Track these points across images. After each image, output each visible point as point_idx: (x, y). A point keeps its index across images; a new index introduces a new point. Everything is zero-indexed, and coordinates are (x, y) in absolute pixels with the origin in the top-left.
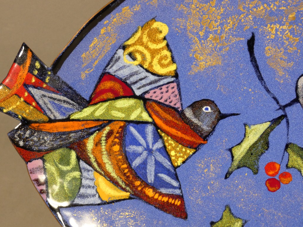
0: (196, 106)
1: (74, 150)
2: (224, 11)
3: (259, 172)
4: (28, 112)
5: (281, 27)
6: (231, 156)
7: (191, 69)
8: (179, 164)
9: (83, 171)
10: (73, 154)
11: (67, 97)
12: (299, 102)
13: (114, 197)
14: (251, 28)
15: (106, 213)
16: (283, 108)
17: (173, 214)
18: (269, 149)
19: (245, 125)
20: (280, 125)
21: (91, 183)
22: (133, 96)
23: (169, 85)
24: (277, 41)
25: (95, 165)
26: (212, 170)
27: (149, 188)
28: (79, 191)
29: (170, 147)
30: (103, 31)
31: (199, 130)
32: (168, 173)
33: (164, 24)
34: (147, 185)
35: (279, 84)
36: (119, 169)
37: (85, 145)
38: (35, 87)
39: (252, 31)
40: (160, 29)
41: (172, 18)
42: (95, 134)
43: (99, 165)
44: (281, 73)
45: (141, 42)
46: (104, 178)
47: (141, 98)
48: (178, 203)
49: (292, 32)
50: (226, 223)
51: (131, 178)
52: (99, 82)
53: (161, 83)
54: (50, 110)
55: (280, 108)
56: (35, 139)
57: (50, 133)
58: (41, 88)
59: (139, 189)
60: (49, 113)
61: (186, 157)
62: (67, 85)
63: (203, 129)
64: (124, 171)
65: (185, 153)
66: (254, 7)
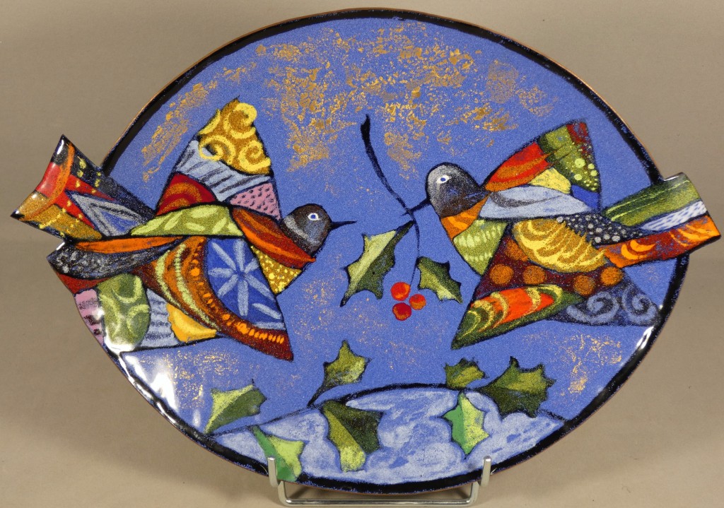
0: (299, 213)
1: (139, 275)
2: (329, 87)
3: (384, 295)
4: (73, 227)
5: (403, 107)
6: (347, 277)
7: (289, 164)
8: (280, 290)
9: (151, 303)
10: (138, 282)
11: (126, 206)
12: (431, 204)
13: (195, 336)
14: (365, 108)
15: (186, 358)
16: (411, 212)
17: (275, 355)
18: (396, 266)
19: (364, 236)
20: (408, 234)
21: (163, 319)
22: (215, 202)
23: (262, 186)
24: (399, 126)
25: (168, 294)
26: (323, 296)
27: (242, 323)
28: (148, 330)
29: (267, 269)
30: (168, 117)
31: (305, 245)
32: (266, 302)
33: (250, 106)
34: (239, 319)
35: (405, 180)
36: (201, 300)
37: (153, 269)
38: (81, 193)
39: (366, 112)
40: (246, 112)
41: (260, 97)
42: (166, 254)
43: (173, 295)
44: (406, 167)
45: (221, 130)
46: (180, 311)
47: (225, 204)
48: (281, 340)
49: (417, 112)
50: (344, 363)
51: (217, 311)
52: (168, 185)
53: (252, 183)
54: (103, 224)
55: (407, 213)
56: (85, 263)
57: (105, 255)
58: (90, 195)
59: (229, 324)
60: (101, 228)
61: (289, 280)
62: (124, 190)
63: (309, 244)
64: (207, 302)
65: (288, 275)
66: (367, 81)
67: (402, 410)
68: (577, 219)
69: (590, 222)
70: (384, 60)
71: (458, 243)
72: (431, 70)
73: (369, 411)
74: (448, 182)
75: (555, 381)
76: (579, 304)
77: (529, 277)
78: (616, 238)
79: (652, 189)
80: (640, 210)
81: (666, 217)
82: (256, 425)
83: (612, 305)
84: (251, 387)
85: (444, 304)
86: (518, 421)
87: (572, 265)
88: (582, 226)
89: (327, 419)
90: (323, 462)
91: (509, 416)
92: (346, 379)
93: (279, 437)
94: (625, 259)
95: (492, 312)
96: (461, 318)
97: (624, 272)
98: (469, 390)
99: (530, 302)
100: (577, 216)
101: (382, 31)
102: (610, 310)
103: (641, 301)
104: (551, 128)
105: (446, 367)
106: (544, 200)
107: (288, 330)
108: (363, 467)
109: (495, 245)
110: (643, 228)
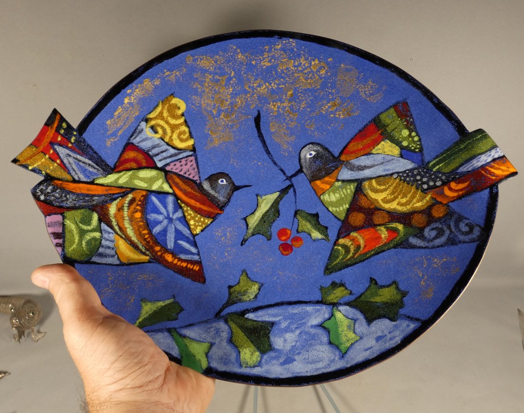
0: (213, 179)
1: (97, 212)
2: (233, 90)
3: (272, 238)
4: (53, 168)
5: (282, 104)
6: (245, 225)
7: (206, 144)
8: (198, 232)
9: (103, 232)
10: (95, 217)
11: (93, 161)
12: (303, 172)
13: (133, 259)
14: (257, 106)
15: (124, 274)
16: (289, 178)
17: (192, 279)
18: (280, 217)
19: (257, 195)
20: (288, 194)
21: (111, 245)
22: (155, 167)
23: (188, 158)
24: (279, 117)
25: (117, 228)
26: (228, 238)
27: (169, 254)
28: (98, 250)
29: (189, 217)
30: (126, 101)
31: (216, 201)
32: (187, 240)
33: (182, 101)
34: (167, 251)
35: (285, 156)
36: (140, 234)
37: (107, 209)
38: (60, 145)
39: (258, 109)
40: (179, 105)
41: (188, 95)
42: (118, 200)
43: (120, 229)
45: (162, 116)
46: (124, 241)
47: (162, 169)
48: (196, 268)
49: (291, 108)
50: (243, 287)
51: (151, 244)
52: (123, 152)
53: (181, 156)
54: (75, 171)
55: (287, 179)
56: (57, 195)
57: (73, 193)
58: (67, 147)
59: (159, 254)
60: (73, 174)
61: (204, 226)
62: (92, 149)
63: (219, 200)
64: (144, 236)
65: (203, 222)
66: (258, 86)
67: (289, 321)
68: (407, 174)
69: (417, 175)
70: (269, 70)
71: (324, 199)
72: (300, 76)
73: (262, 322)
74: (314, 156)
75: (408, 292)
76: (417, 234)
77: (377, 219)
78: (439, 183)
79: (461, 141)
80: (454, 159)
81: (476, 159)
82: (174, 328)
83: (444, 231)
84: (172, 300)
85: (317, 243)
86: (383, 325)
87: (408, 207)
88: (412, 179)
89: (230, 327)
90: (226, 359)
91: (374, 322)
92: (245, 298)
93: (191, 339)
94: (448, 197)
95: (352, 247)
96: (330, 252)
97: (449, 206)
98: (341, 304)
99: (380, 237)
100: (407, 172)
101: (267, 47)
102: (442, 235)
103: (467, 225)
104: (382, 110)
105: (321, 288)
106: (382, 163)
107: (202, 261)
108: (259, 364)
109: (350, 199)
110: (459, 171)
